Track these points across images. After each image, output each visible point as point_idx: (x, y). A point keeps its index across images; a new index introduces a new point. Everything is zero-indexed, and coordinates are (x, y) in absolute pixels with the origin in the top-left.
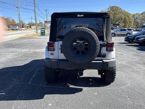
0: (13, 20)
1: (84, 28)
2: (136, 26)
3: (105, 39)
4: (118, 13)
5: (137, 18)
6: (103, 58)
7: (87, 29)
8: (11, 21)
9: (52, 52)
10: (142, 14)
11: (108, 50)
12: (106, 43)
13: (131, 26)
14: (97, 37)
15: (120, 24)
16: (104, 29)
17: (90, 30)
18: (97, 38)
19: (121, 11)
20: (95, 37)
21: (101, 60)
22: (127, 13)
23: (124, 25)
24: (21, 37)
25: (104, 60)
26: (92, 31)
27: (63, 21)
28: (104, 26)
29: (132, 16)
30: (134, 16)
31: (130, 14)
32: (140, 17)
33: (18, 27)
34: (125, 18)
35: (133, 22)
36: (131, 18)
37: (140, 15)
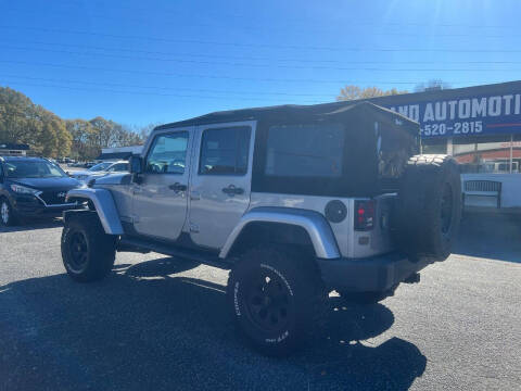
4: (20, 111)
5: (79, 133)
10: (93, 122)
13: (66, 153)
15: (30, 146)
19: (29, 106)
22: (51, 115)
23: (42, 148)
29: (64, 124)
30: (69, 126)
31: (59, 120)
32: (89, 130)
34: (45, 129)
35: (69, 143)
36: (64, 132)
37: (87, 125)
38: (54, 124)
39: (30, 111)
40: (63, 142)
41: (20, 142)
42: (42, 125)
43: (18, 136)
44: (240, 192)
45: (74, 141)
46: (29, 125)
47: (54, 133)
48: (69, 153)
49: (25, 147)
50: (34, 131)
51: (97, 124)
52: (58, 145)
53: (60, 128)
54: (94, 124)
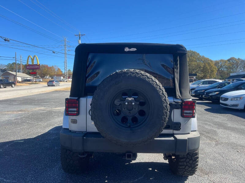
0: (59, 69)
1: (137, 71)
2: (221, 76)
3: (178, 93)
4: (195, 59)
5: (221, 66)
6: (175, 132)
7: (143, 72)
8: (56, 70)
9: (74, 117)
10: (229, 60)
11: (185, 114)
12: (180, 101)
13: (213, 76)
14: (164, 90)
15: (198, 74)
16: (176, 74)
17: (148, 75)
18: (164, 92)
19: (199, 57)
20: (160, 89)
21: (172, 135)
22: (208, 59)
23: (203, 75)
24: (55, 90)
25: (176, 136)
26: (153, 78)
27: (96, 60)
28: (175, 70)
29: (214, 63)
30: (217, 63)
31: (211, 61)
32: (227, 64)
33: (62, 78)
34: (204, 66)
35: (215, 72)
36: (213, 67)
37: (226, 62)
38: (209, 64)
39: (198, 59)
40: (212, 71)
41: (194, 73)
42: (203, 64)
43: (194, 70)
45: (218, 71)
46: (198, 65)
47: (209, 68)
49: (195, 75)
50: (200, 68)
51: (231, 61)
52: (210, 73)
53: (211, 65)
54: (229, 61)
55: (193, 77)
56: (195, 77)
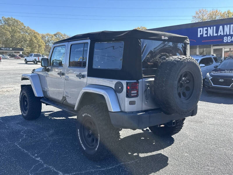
4: (18, 30)
5: (48, 41)
19: (23, 27)
22: (34, 32)
23: (30, 50)
29: (41, 36)
30: (43, 37)
31: (38, 34)
32: (53, 39)
34: (31, 40)
35: (43, 47)
36: (41, 41)
37: (52, 37)
38: (35, 37)
39: (23, 30)
40: (40, 46)
41: (18, 47)
42: (29, 37)
43: (17, 43)
44: (83, 76)
45: (46, 46)
46: (23, 37)
47: (36, 41)
48: (43, 52)
49: (22, 50)
50: (26, 41)
51: (57, 36)
52: (37, 48)
53: (39, 39)
54: (56, 36)
55: (19, 52)
56: (21, 53)
